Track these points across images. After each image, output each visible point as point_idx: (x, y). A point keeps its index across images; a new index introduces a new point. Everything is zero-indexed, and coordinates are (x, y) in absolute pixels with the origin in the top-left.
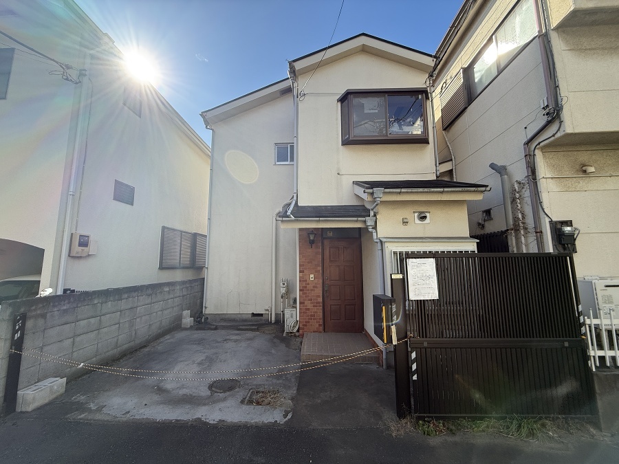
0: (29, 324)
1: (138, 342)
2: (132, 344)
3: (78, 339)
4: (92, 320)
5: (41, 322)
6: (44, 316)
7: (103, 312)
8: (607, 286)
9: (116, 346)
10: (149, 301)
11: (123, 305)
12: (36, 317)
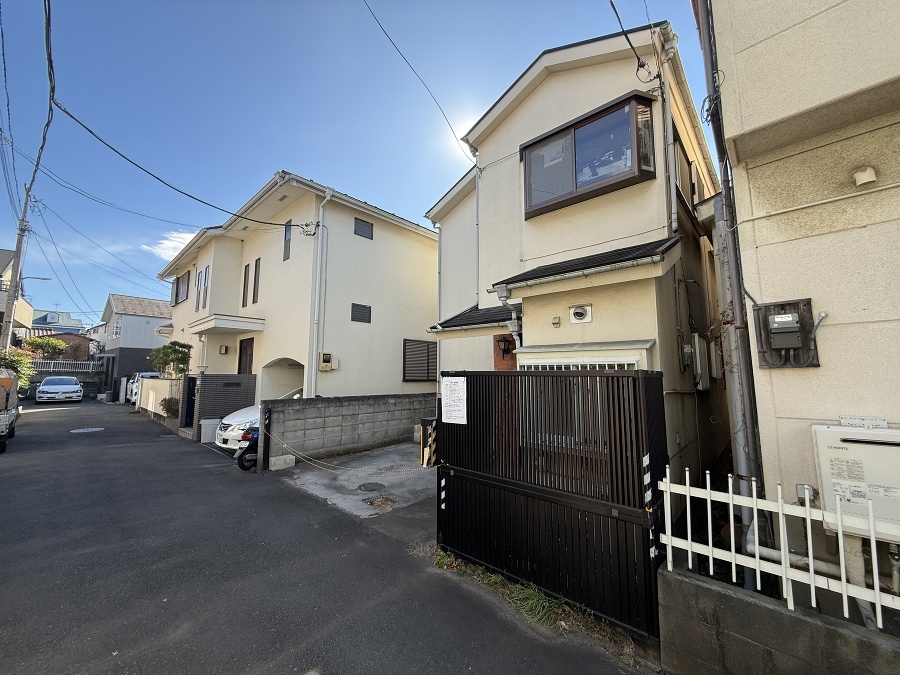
0: (274, 416)
1: (361, 445)
2: (355, 445)
3: (307, 432)
4: (318, 420)
5: (281, 415)
6: (283, 412)
7: (327, 414)
8: (844, 441)
9: (340, 444)
10: (371, 410)
11: (344, 411)
12: (278, 412)
